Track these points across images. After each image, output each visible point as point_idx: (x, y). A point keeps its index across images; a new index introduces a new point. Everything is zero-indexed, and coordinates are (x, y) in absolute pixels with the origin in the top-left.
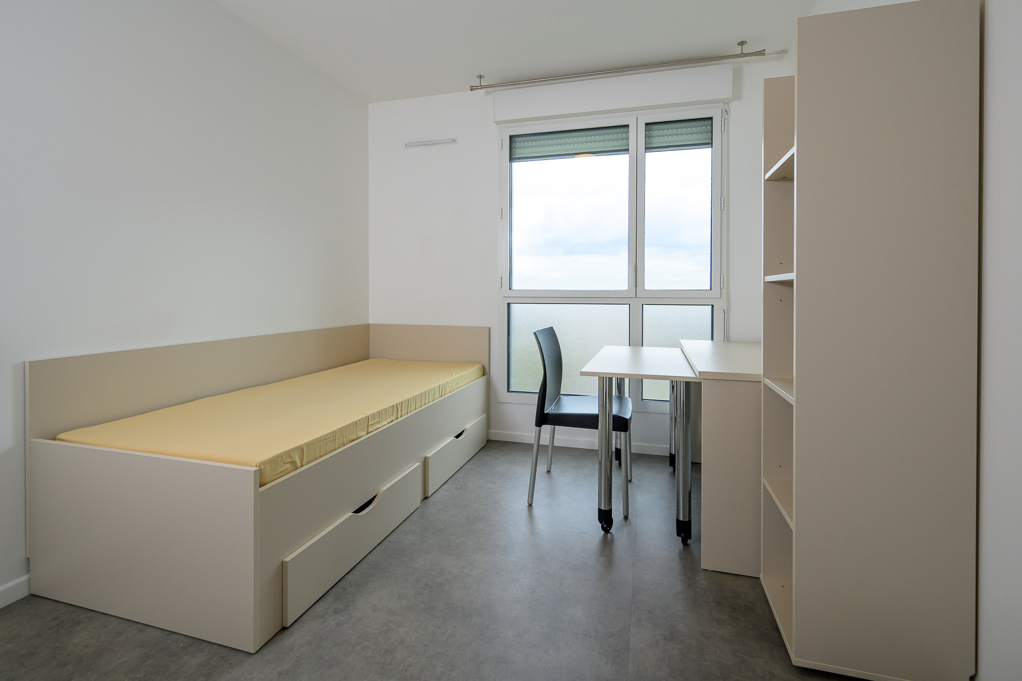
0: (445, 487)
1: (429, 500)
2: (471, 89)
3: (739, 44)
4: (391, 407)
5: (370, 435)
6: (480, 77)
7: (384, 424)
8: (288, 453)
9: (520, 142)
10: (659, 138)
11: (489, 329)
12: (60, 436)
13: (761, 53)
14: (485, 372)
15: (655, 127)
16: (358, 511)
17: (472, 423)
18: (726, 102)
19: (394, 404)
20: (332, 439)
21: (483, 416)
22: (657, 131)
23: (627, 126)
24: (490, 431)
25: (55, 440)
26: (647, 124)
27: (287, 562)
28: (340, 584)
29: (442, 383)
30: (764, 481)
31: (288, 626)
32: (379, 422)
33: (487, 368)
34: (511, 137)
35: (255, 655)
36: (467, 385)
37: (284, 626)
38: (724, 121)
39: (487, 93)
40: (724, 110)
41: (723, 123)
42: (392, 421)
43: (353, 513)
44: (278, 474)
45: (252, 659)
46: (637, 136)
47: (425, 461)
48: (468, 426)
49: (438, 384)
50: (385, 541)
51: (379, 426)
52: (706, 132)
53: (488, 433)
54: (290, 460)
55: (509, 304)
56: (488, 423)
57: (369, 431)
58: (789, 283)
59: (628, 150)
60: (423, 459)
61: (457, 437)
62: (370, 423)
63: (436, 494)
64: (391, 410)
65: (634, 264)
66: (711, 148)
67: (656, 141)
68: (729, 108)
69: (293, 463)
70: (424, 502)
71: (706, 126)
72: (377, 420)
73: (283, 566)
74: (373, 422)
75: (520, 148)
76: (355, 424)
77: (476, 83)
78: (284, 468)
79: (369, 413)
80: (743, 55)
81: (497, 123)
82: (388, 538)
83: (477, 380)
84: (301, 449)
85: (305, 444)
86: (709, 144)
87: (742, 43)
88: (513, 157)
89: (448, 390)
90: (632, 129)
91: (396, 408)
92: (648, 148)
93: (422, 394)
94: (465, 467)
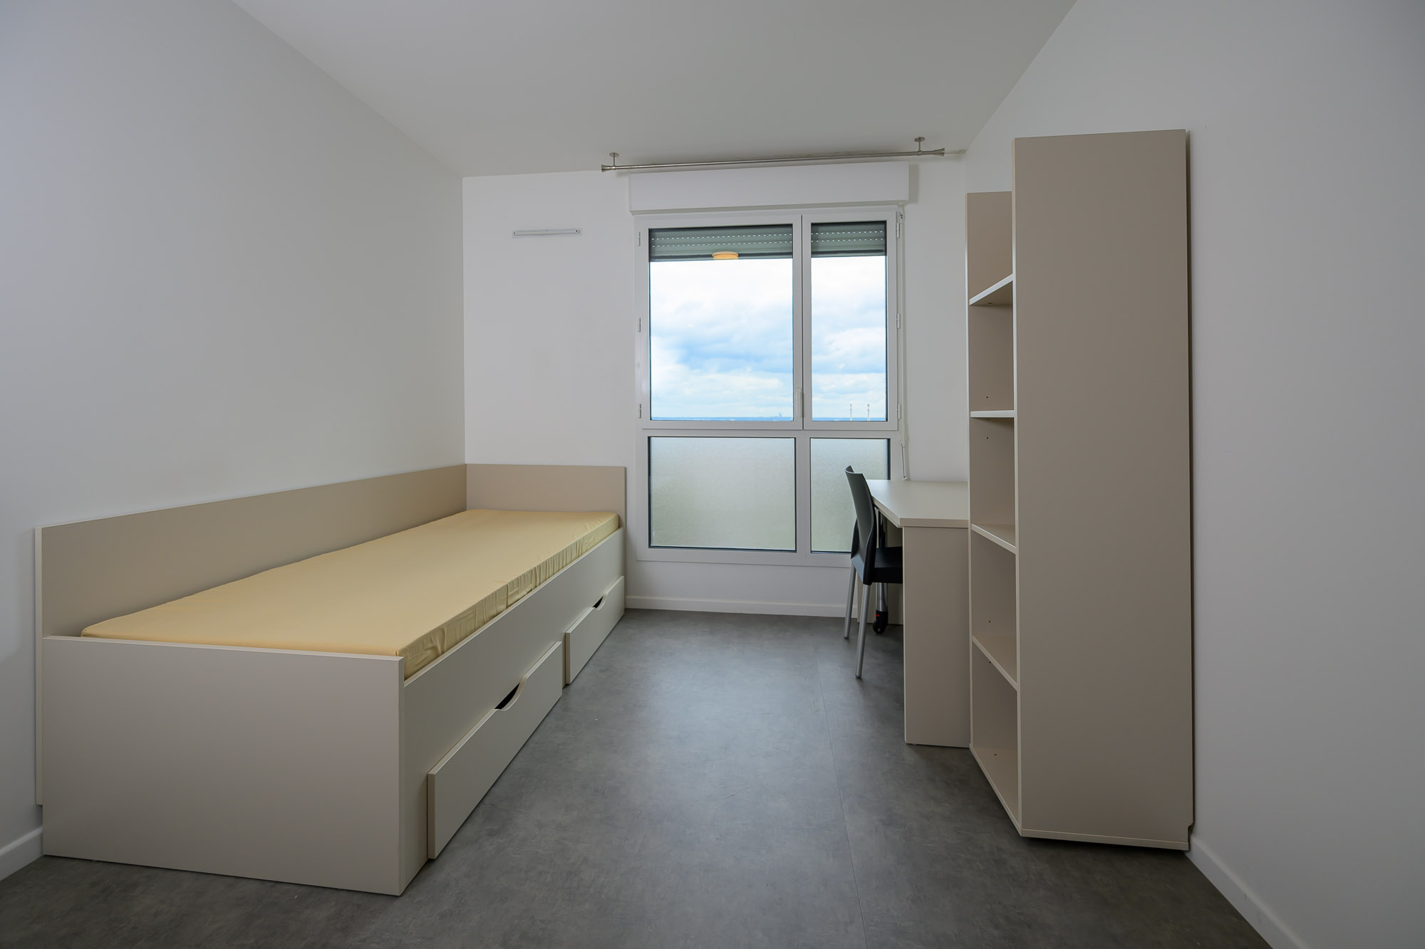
0: (587, 670)
1: (572, 688)
2: (603, 170)
3: (916, 140)
4: (529, 572)
5: (511, 609)
6: (614, 155)
7: (523, 596)
8: (429, 637)
9: (660, 237)
10: (826, 241)
11: (625, 469)
12: (88, 630)
13: (940, 152)
14: (620, 524)
15: (821, 228)
16: (501, 706)
17: (610, 588)
18: (902, 204)
19: (532, 567)
20: (472, 615)
21: (619, 580)
22: (823, 233)
23: (790, 226)
24: (628, 597)
25: (79, 635)
26: (813, 225)
27: (433, 776)
28: (487, 801)
29: (578, 539)
30: (972, 639)
31: (436, 857)
32: (517, 592)
33: (623, 519)
34: (650, 231)
35: (402, 898)
36: (603, 542)
37: (429, 857)
38: (900, 229)
39: (620, 175)
40: (898, 214)
41: (898, 229)
42: (531, 590)
43: (496, 708)
44: (418, 664)
45: (397, 903)
46: (802, 238)
47: (566, 639)
48: (607, 592)
49: (574, 541)
50: (529, 742)
51: (518, 597)
52: (879, 238)
53: (625, 601)
54: (430, 645)
55: (649, 438)
56: (627, 588)
57: (509, 604)
58: (1009, 422)
59: (791, 254)
60: (563, 635)
61: (596, 606)
62: (509, 594)
63: (577, 680)
64: (529, 575)
65: (800, 391)
66: (884, 257)
67: (823, 245)
68: (904, 212)
69: (434, 648)
70: (566, 690)
71: (878, 230)
72: (516, 590)
73: (429, 781)
74: (511, 593)
75: (661, 245)
76: (494, 595)
77: (609, 161)
78: (424, 656)
79: (508, 581)
80: (920, 153)
81: (633, 213)
82: (532, 739)
83: (612, 535)
84: (441, 630)
85: (445, 624)
86: (882, 251)
87: (919, 140)
88: (652, 255)
89: (584, 549)
90: (796, 229)
91: (534, 573)
92: (815, 253)
93: (559, 553)
94: (605, 644)
